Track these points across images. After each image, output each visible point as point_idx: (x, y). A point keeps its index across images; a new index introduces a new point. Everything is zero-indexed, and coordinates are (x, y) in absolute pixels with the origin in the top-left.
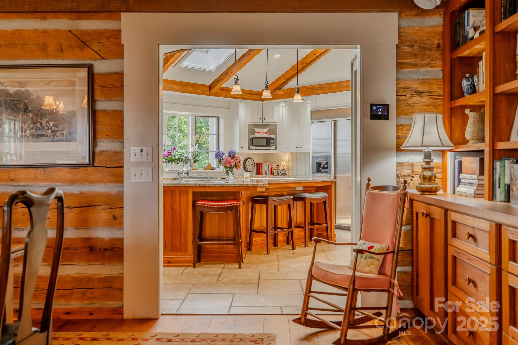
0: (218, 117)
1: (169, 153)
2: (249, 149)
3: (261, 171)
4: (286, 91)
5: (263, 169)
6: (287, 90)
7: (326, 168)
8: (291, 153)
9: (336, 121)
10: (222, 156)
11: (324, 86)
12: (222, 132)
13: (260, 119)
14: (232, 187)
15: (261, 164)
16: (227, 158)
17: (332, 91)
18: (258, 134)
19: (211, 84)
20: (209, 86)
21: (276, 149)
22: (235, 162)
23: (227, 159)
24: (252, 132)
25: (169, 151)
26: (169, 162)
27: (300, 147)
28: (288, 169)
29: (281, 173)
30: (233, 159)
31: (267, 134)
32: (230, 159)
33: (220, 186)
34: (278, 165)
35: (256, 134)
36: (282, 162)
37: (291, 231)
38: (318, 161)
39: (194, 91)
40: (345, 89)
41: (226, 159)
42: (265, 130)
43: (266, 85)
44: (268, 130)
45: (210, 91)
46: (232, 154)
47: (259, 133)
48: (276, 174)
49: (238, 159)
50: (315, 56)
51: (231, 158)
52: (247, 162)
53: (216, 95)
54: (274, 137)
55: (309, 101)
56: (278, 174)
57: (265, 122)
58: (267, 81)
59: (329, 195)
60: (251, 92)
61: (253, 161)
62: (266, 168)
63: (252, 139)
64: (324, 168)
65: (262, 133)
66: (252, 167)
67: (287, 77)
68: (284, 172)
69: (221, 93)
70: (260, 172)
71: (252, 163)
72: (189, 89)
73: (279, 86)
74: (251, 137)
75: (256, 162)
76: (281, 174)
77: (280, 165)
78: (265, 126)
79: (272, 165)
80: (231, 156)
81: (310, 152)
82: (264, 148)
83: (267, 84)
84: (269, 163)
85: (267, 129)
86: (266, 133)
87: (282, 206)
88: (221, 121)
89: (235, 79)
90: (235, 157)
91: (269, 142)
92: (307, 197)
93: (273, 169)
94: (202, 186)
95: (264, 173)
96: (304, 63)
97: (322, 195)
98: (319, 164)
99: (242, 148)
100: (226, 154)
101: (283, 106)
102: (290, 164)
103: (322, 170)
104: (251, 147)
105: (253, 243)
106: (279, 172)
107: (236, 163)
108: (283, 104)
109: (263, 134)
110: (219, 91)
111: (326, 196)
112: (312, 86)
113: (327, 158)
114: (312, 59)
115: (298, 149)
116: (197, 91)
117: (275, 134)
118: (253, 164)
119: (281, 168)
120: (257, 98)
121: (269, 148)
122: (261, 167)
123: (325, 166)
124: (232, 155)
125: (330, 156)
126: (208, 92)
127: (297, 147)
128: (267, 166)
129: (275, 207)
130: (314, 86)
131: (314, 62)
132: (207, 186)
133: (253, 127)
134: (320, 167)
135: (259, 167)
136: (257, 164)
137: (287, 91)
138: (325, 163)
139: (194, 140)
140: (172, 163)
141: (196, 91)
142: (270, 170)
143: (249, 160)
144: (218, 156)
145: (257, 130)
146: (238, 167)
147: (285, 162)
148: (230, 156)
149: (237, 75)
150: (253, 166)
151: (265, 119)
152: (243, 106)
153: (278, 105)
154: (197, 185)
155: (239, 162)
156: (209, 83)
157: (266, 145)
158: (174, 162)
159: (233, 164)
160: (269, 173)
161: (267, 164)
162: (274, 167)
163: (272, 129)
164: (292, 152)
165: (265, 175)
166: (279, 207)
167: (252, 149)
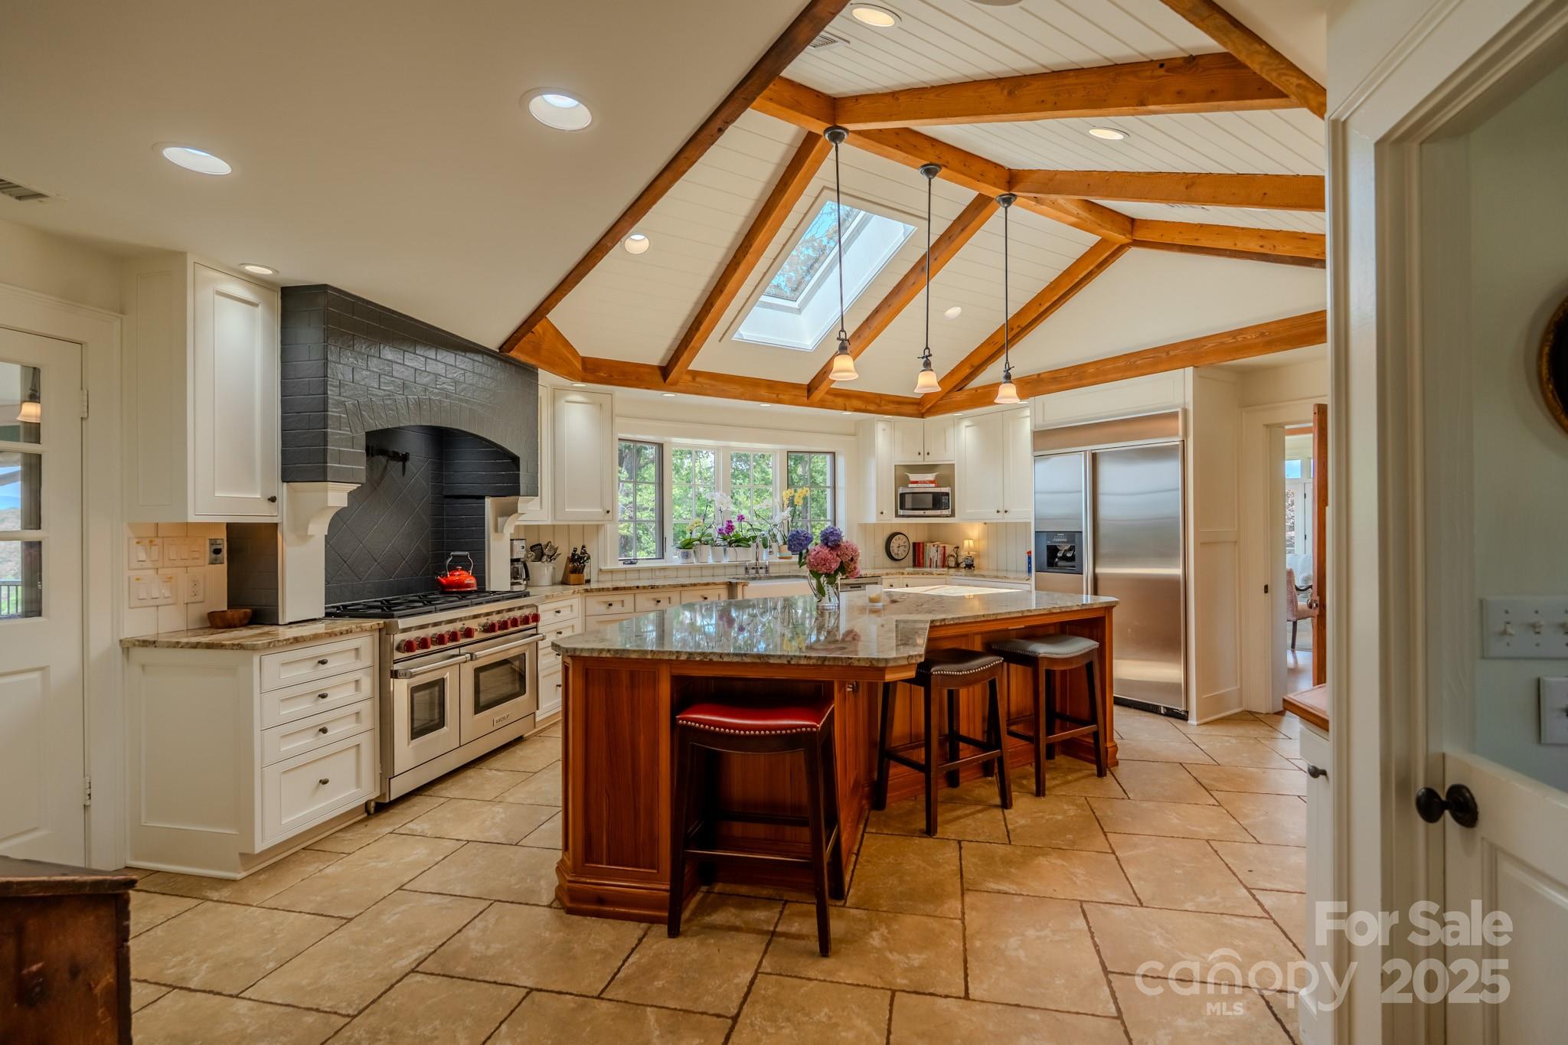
0: (834, 454)
1: (729, 526)
2: (897, 515)
3: (923, 558)
4: (974, 392)
5: (926, 555)
6: (976, 389)
7: (1072, 559)
8: (985, 524)
9: (1097, 451)
10: (807, 545)
11: (1065, 374)
12: (841, 482)
13: (919, 454)
14: (799, 665)
15: (921, 545)
16: (818, 548)
17: (1084, 382)
18: (915, 485)
19: (810, 383)
20: (806, 387)
21: (953, 515)
22: (840, 561)
23: (818, 553)
24: (901, 480)
25: (730, 522)
26: (730, 544)
27: (1006, 512)
28: (979, 555)
29: (964, 563)
30: (835, 553)
31: (933, 485)
32: (827, 551)
33: (758, 661)
34: (958, 547)
35: (910, 485)
36: (966, 542)
37: (998, 758)
38: (1049, 543)
39: (774, 396)
40: (1120, 375)
41: (815, 552)
42: (931, 477)
43: (925, 359)
44: (936, 477)
45: (808, 397)
46: (832, 538)
47: (916, 482)
48: (952, 564)
49: (849, 552)
50: (1042, 309)
51: (829, 549)
52: (894, 540)
53: (822, 404)
54: (947, 491)
55: (1027, 412)
56: (957, 565)
57: (929, 461)
58: (927, 348)
59: (1100, 645)
60: (899, 399)
61: (905, 539)
62: (932, 553)
63: (903, 495)
64: (1064, 558)
65: (925, 483)
66: (904, 551)
67: (976, 362)
68: (969, 562)
69: (833, 401)
70: (921, 561)
71: (904, 543)
72: (763, 392)
73: (958, 384)
74: (901, 490)
75: (912, 541)
76: (963, 565)
77: (960, 547)
78: (929, 468)
79: (944, 547)
80: (829, 544)
81: (1030, 523)
82: (928, 513)
83: (927, 357)
84: (938, 543)
85: (935, 474)
86: (931, 482)
87: (971, 689)
88: (841, 461)
89: (839, 339)
90: (839, 546)
91: (939, 501)
92: (1041, 655)
93: (947, 555)
94: (698, 659)
95: (928, 564)
96: (1015, 327)
97: (1079, 646)
98: (1052, 551)
99: (882, 513)
100: (817, 539)
101: (967, 427)
102: (983, 545)
103: (1061, 563)
104: (901, 512)
105: (890, 782)
106: (960, 560)
107: (842, 562)
108: (966, 423)
109: (926, 485)
110: (830, 398)
111: (1092, 651)
112: (1036, 377)
113: (1074, 537)
114: (1035, 316)
115: (1000, 515)
116: (780, 396)
117: (951, 484)
118: (907, 544)
119: (963, 554)
120: (912, 412)
121: (938, 512)
122: (921, 550)
123: (1069, 555)
124: (831, 540)
125: (1081, 532)
126: (805, 399)
127: (998, 512)
128: (933, 550)
129: (951, 693)
130: (1039, 375)
131: (1038, 322)
132: (715, 659)
133: (903, 474)
134: (1056, 557)
135: (919, 550)
136: (914, 544)
137: (976, 391)
138: (1067, 548)
139: (784, 499)
140: (738, 546)
141: (777, 396)
142: (940, 556)
143: (897, 537)
144: (794, 545)
145: (913, 477)
146: (850, 572)
147: (971, 542)
148: (826, 544)
149: (845, 329)
150: (906, 550)
151: (928, 454)
152: (884, 430)
153: (956, 423)
154: (683, 657)
155: (852, 559)
156: (806, 381)
157: (931, 506)
158: (740, 544)
159: (835, 566)
160: (938, 562)
161: (934, 546)
162: (950, 550)
163: (946, 474)
164: (985, 521)
165: (930, 566)
166: (963, 694)
167: (903, 516)
